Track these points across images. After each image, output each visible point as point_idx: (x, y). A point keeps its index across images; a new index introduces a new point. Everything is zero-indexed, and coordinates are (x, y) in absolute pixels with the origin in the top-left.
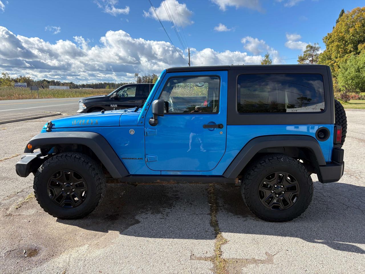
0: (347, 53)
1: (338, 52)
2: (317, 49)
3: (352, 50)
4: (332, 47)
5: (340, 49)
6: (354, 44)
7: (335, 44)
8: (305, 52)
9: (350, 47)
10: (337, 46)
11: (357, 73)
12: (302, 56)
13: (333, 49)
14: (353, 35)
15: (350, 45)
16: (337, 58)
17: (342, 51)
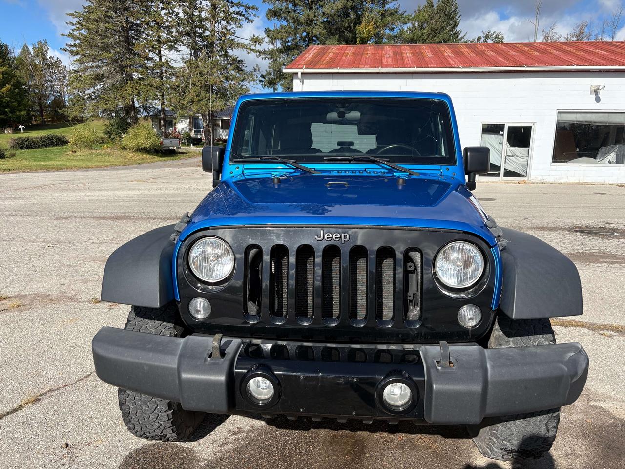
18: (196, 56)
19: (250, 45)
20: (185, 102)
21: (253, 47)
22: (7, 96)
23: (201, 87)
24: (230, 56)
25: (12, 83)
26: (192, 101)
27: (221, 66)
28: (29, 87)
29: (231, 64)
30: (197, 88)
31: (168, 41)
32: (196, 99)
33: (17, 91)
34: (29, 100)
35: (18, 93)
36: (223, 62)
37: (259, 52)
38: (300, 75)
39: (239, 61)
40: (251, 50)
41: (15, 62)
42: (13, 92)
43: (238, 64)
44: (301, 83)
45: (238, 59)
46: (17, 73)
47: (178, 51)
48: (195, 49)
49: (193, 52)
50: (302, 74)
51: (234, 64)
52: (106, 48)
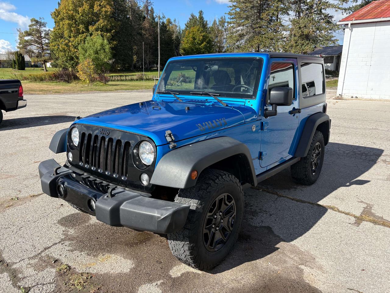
0: (80, 33)
1: (71, 31)
2: (44, 25)
3: (84, 30)
4: (63, 25)
5: (72, 29)
6: (84, 24)
7: (66, 22)
8: (30, 26)
9: (81, 27)
10: (69, 24)
11: (96, 55)
12: (28, 30)
13: (65, 27)
14: (82, 16)
15: (81, 26)
16: (70, 37)
17: (75, 30)
18: (299, 16)
19: (338, 5)
20: (287, 47)
21: (340, 6)
22: (204, 49)
23: (299, 37)
24: (323, 14)
25: (206, 41)
26: (292, 46)
27: (315, 21)
28: (215, 43)
29: (323, 19)
30: (296, 38)
31: (282, 9)
32: (295, 44)
33: (208, 45)
34: (214, 50)
35: (209, 46)
36: (317, 18)
37: (344, 9)
38: (349, 25)
39: (330, 17)
40: (339, 8)
41: (209, 29)
42: (207, 46)
43: (328, 19)
44: (351, 31)
45: (329, 15)
46: (210, 35)
47: (289, 15)
48: (299, 12)
49: (297, 13)
50: (352, 24)
51: (326, 19)
52: (247, 18)
